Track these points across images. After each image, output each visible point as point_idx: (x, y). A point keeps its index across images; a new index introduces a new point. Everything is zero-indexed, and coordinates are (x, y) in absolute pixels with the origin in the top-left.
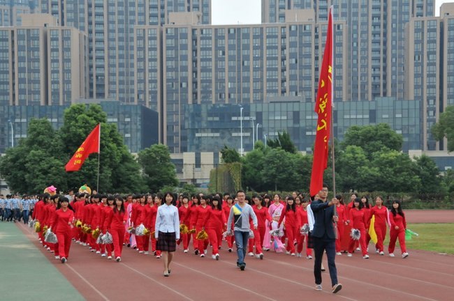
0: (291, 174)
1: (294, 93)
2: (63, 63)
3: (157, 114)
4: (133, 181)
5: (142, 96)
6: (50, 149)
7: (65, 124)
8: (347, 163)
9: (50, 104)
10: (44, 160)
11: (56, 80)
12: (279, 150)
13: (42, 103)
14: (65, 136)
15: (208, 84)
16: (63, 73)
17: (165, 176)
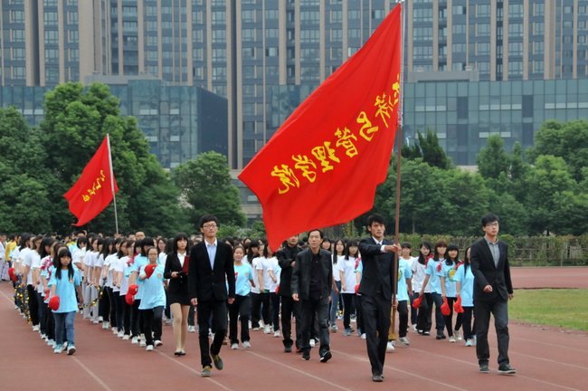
0: (439, 204)
1: (460, 65)
2: (65, 13)
3: (226, 101)
4: (166, 216)
5: (200, 72)
6: (21, 161)
7: (48, 117)
8: (537, 186)
9: (42, 83)
10: (9, 179)
11: (52, 42)
12: (419, 163)
13: (29, 82)
14: (47, 138)
15: (313, 50)
16: (65, 31)
17: (221, 208)
